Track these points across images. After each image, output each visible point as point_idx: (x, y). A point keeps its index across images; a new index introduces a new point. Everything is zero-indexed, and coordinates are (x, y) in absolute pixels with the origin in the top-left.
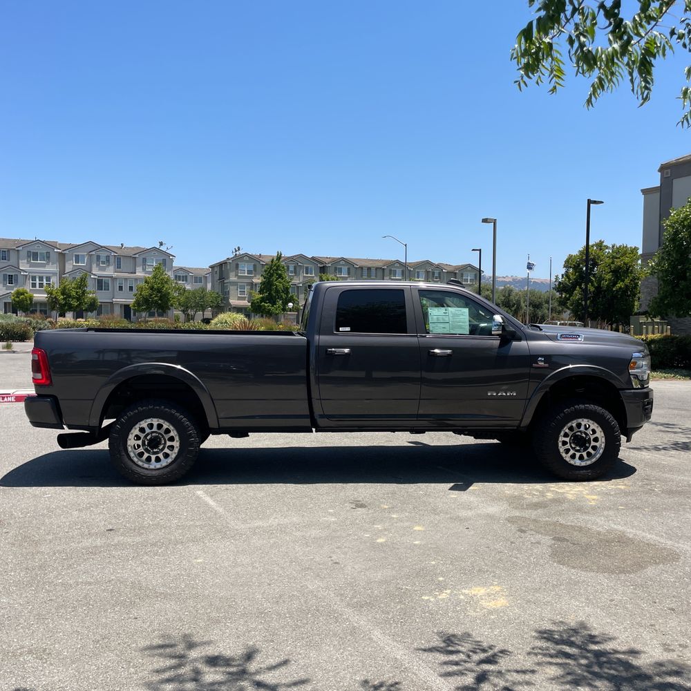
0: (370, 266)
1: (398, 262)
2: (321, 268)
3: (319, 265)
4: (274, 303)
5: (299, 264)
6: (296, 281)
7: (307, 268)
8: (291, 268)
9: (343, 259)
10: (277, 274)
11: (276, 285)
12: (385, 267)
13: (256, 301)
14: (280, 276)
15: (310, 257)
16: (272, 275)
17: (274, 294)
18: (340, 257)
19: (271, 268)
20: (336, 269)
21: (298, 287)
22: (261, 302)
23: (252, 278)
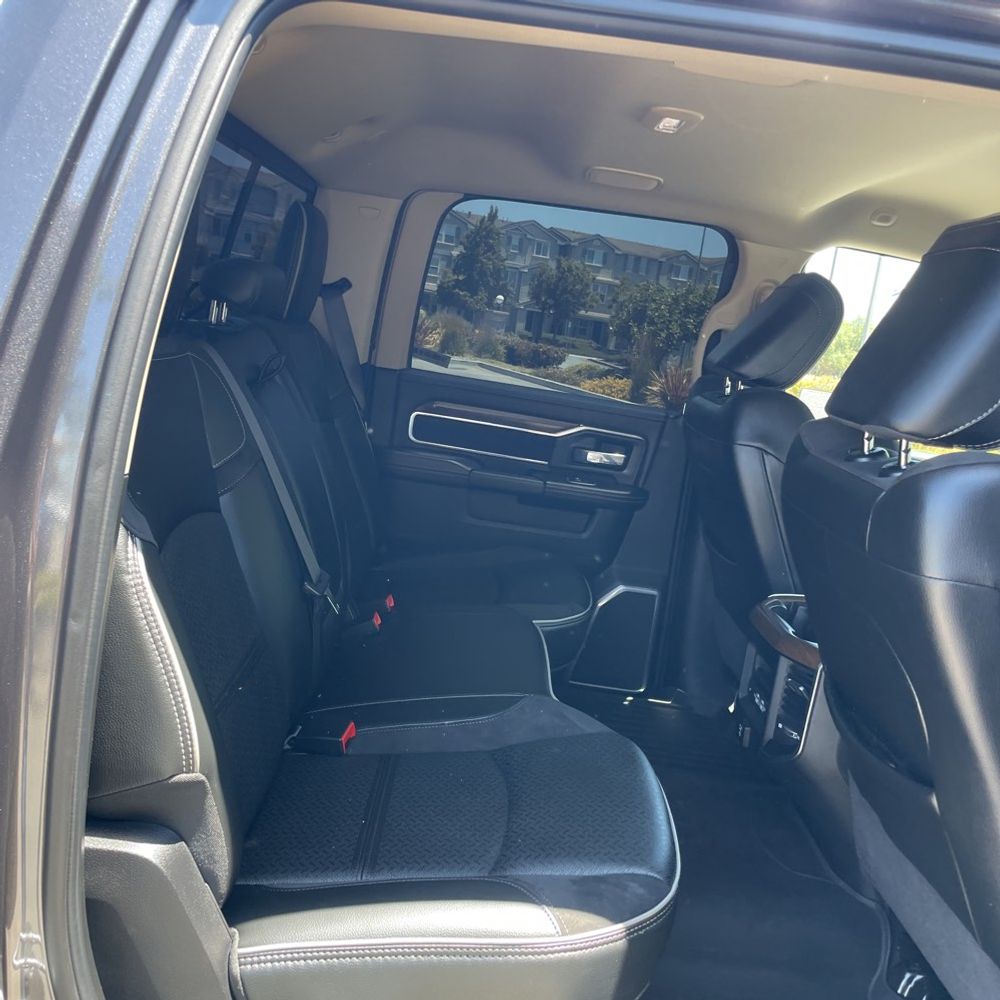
0: (639, 253)
1: (686, 254)
2: (561, 247)
3: (559, 242)
4: (474, 292)
5: (529, 236)
6: (519, 263)
7: (539, 245)
8: (515, 242)
9: (598, 237)
10: (486, 244)
11: (482, 262)
12: (664, 260)
13: (446, 285)
14: (491, 248)
15: (547, 227)
16: (477, 245)
17: (477, 278)
18: (594, 233)
19: (478, 234)
20: (585, 252)
21: (521, 273)
22: (454, 287)
23: (452, 248)
